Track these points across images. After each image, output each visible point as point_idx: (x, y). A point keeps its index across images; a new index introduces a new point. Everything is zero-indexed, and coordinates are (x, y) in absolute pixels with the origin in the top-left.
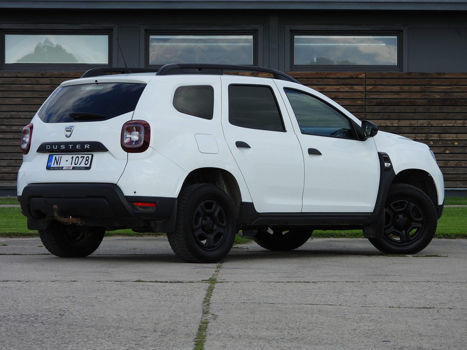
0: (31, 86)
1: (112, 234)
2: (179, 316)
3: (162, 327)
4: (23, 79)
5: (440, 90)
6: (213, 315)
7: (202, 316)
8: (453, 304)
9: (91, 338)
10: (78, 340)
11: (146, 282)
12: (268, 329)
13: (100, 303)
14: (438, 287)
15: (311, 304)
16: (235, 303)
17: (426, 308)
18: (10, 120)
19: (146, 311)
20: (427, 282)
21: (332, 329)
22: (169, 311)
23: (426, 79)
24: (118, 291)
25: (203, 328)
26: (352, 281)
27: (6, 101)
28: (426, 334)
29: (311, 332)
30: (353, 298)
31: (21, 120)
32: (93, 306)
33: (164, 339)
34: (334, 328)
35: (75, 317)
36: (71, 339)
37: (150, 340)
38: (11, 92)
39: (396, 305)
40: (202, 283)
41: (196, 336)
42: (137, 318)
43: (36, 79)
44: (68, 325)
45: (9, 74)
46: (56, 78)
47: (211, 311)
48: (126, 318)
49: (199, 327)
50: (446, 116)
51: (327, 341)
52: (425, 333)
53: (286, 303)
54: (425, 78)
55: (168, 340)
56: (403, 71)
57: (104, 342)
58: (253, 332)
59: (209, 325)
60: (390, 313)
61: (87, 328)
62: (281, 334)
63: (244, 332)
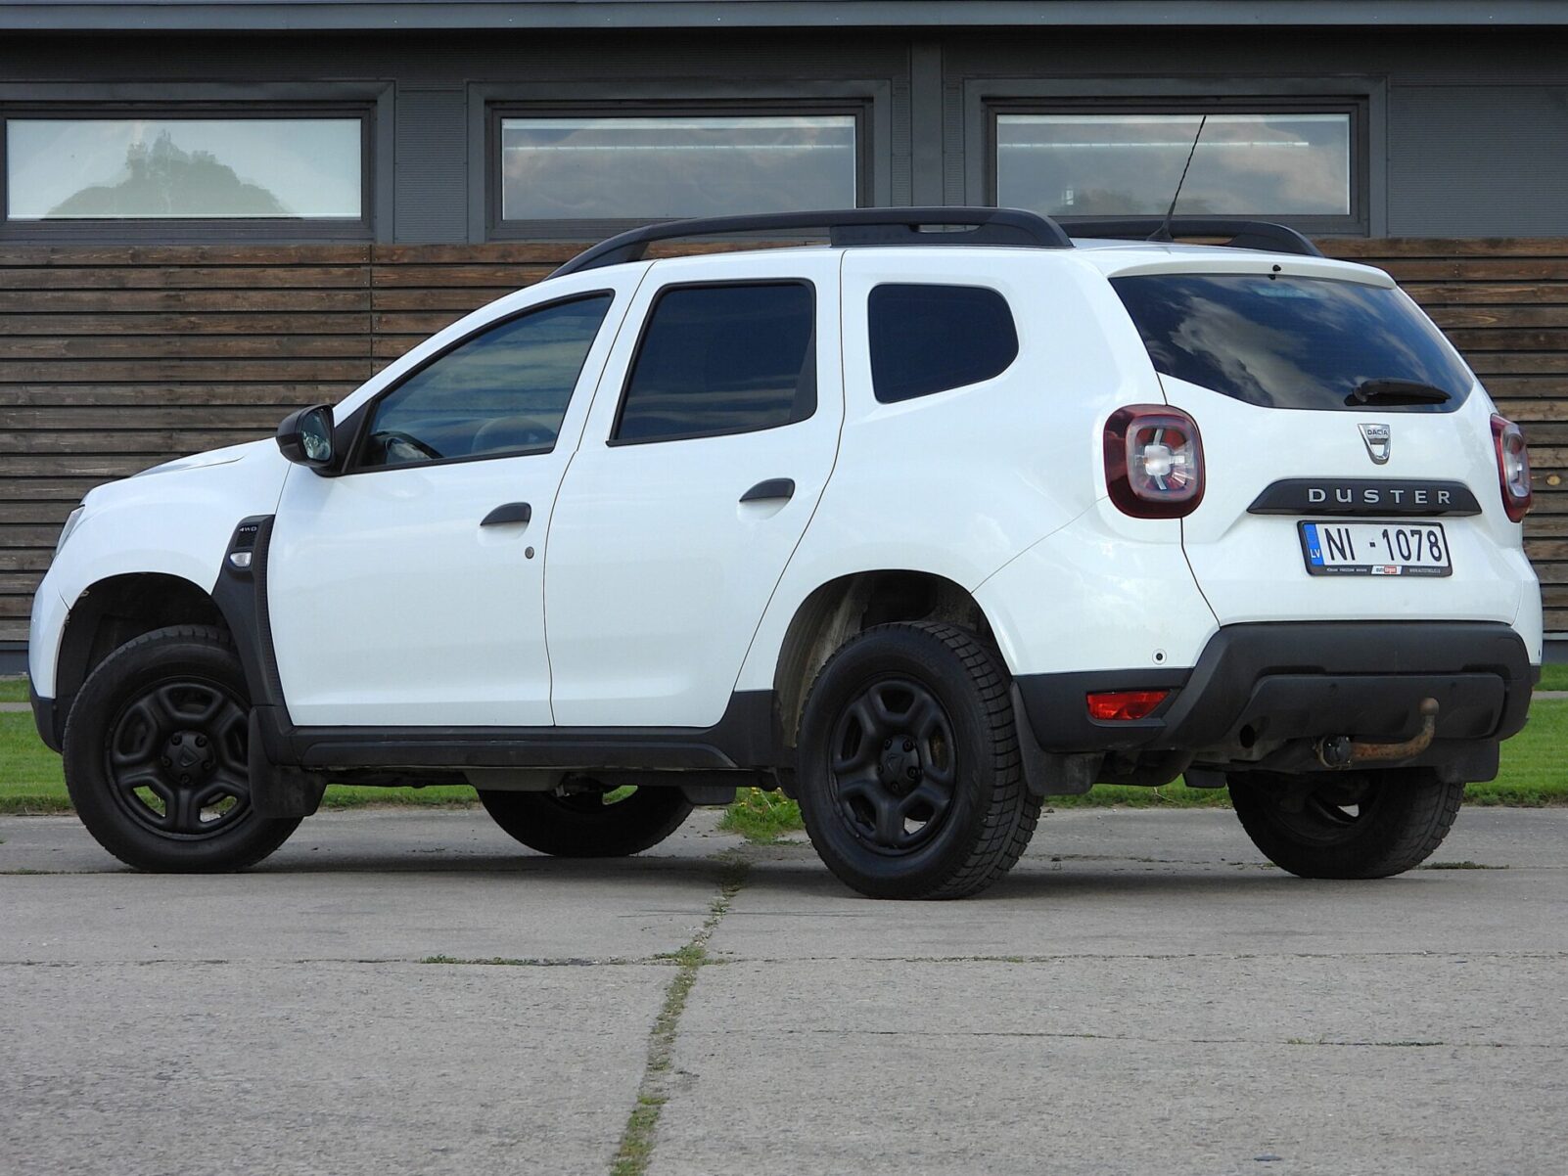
0: (98, 294)
1: (368, 801)
2: (565, 1079)
3: (506, 1117)
4: (69, 272)
5: (1496, 300)
6: (681, 1073)
7: (646, 1079)
8: (1509, 1028)
9: (258, 1155)
10: (211, 1164)
11: (463, 962)
12: (865, 1121)
13: (298, 1035)
14: (1462, 971)
15: (1022, 1034)
16: (761, 1034)
17: (1413, 1044)
18: (27, 412)
19: (452, 1063)
20: (1425, 956)
21: (1087, 1120)
22: (532, 1062)
23: (1449, 262)
24: (363, 996)
25: (644, 1118)
26: (1169, 954)
27: (14, 348)
28: (1406, 1134)
29: (1014, 1131)
30: (1166, 1013)
31: (63, 411)
32: (273, 1046)
33: (506, 1158)
34: (1094, 1114)
35: (212, 1085)
36: (189, 1158)
37: (459, 1163)
38: (28, 317)
39: (1312, 1034)
40: (655, 964)
41: (618, 1147)
42: (422, 1085)
43: (115, 272)
44: (183, 1111)
45: (21, 257)
46: (182, 266)
47: (678, 1062)
48: (382, 1088)
49: (632, 1115)
50: (1519, 387)
51: (1065, 1161)
52: (1404, 1130)
53: (938, 1031)
54: (1444, 258)
55: (521, 1160)
56: (1372, 232)
57: (302, 1169)
58: (813, 1132)
59: (666, 1108)
60: (1290, 1061)
61: (247, 1123)
62: (911, 1135)
63: (784, 1131)
